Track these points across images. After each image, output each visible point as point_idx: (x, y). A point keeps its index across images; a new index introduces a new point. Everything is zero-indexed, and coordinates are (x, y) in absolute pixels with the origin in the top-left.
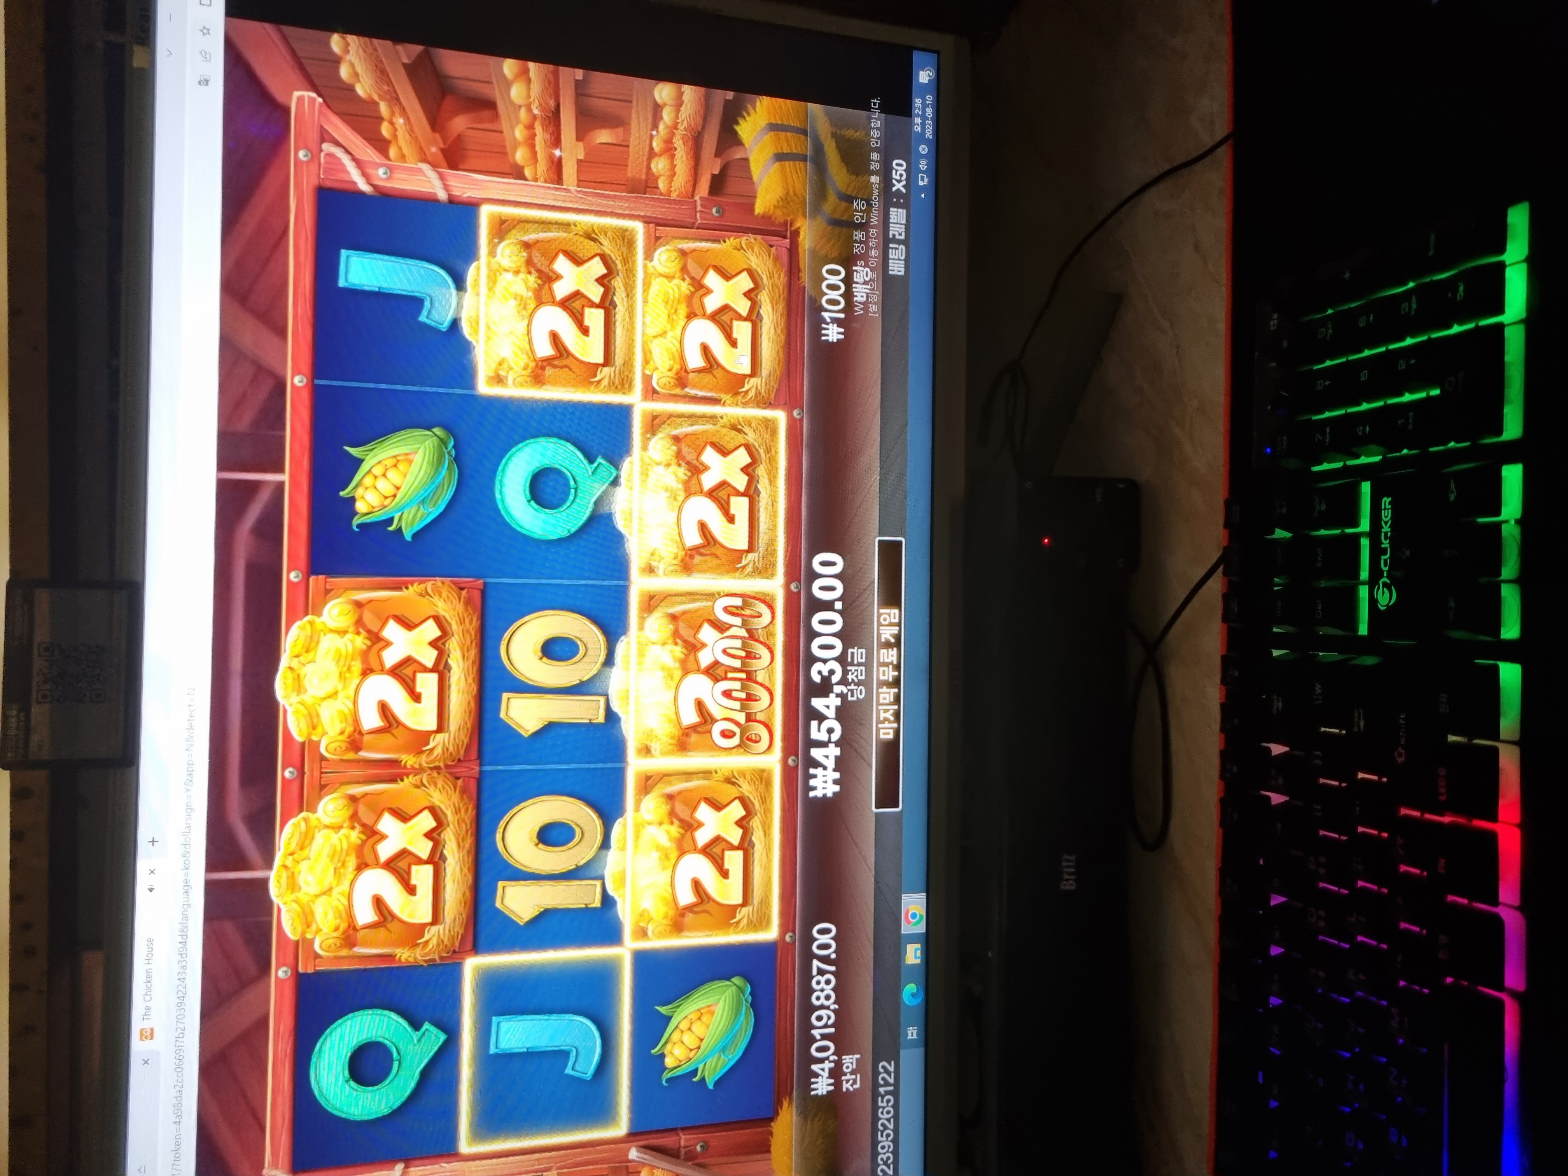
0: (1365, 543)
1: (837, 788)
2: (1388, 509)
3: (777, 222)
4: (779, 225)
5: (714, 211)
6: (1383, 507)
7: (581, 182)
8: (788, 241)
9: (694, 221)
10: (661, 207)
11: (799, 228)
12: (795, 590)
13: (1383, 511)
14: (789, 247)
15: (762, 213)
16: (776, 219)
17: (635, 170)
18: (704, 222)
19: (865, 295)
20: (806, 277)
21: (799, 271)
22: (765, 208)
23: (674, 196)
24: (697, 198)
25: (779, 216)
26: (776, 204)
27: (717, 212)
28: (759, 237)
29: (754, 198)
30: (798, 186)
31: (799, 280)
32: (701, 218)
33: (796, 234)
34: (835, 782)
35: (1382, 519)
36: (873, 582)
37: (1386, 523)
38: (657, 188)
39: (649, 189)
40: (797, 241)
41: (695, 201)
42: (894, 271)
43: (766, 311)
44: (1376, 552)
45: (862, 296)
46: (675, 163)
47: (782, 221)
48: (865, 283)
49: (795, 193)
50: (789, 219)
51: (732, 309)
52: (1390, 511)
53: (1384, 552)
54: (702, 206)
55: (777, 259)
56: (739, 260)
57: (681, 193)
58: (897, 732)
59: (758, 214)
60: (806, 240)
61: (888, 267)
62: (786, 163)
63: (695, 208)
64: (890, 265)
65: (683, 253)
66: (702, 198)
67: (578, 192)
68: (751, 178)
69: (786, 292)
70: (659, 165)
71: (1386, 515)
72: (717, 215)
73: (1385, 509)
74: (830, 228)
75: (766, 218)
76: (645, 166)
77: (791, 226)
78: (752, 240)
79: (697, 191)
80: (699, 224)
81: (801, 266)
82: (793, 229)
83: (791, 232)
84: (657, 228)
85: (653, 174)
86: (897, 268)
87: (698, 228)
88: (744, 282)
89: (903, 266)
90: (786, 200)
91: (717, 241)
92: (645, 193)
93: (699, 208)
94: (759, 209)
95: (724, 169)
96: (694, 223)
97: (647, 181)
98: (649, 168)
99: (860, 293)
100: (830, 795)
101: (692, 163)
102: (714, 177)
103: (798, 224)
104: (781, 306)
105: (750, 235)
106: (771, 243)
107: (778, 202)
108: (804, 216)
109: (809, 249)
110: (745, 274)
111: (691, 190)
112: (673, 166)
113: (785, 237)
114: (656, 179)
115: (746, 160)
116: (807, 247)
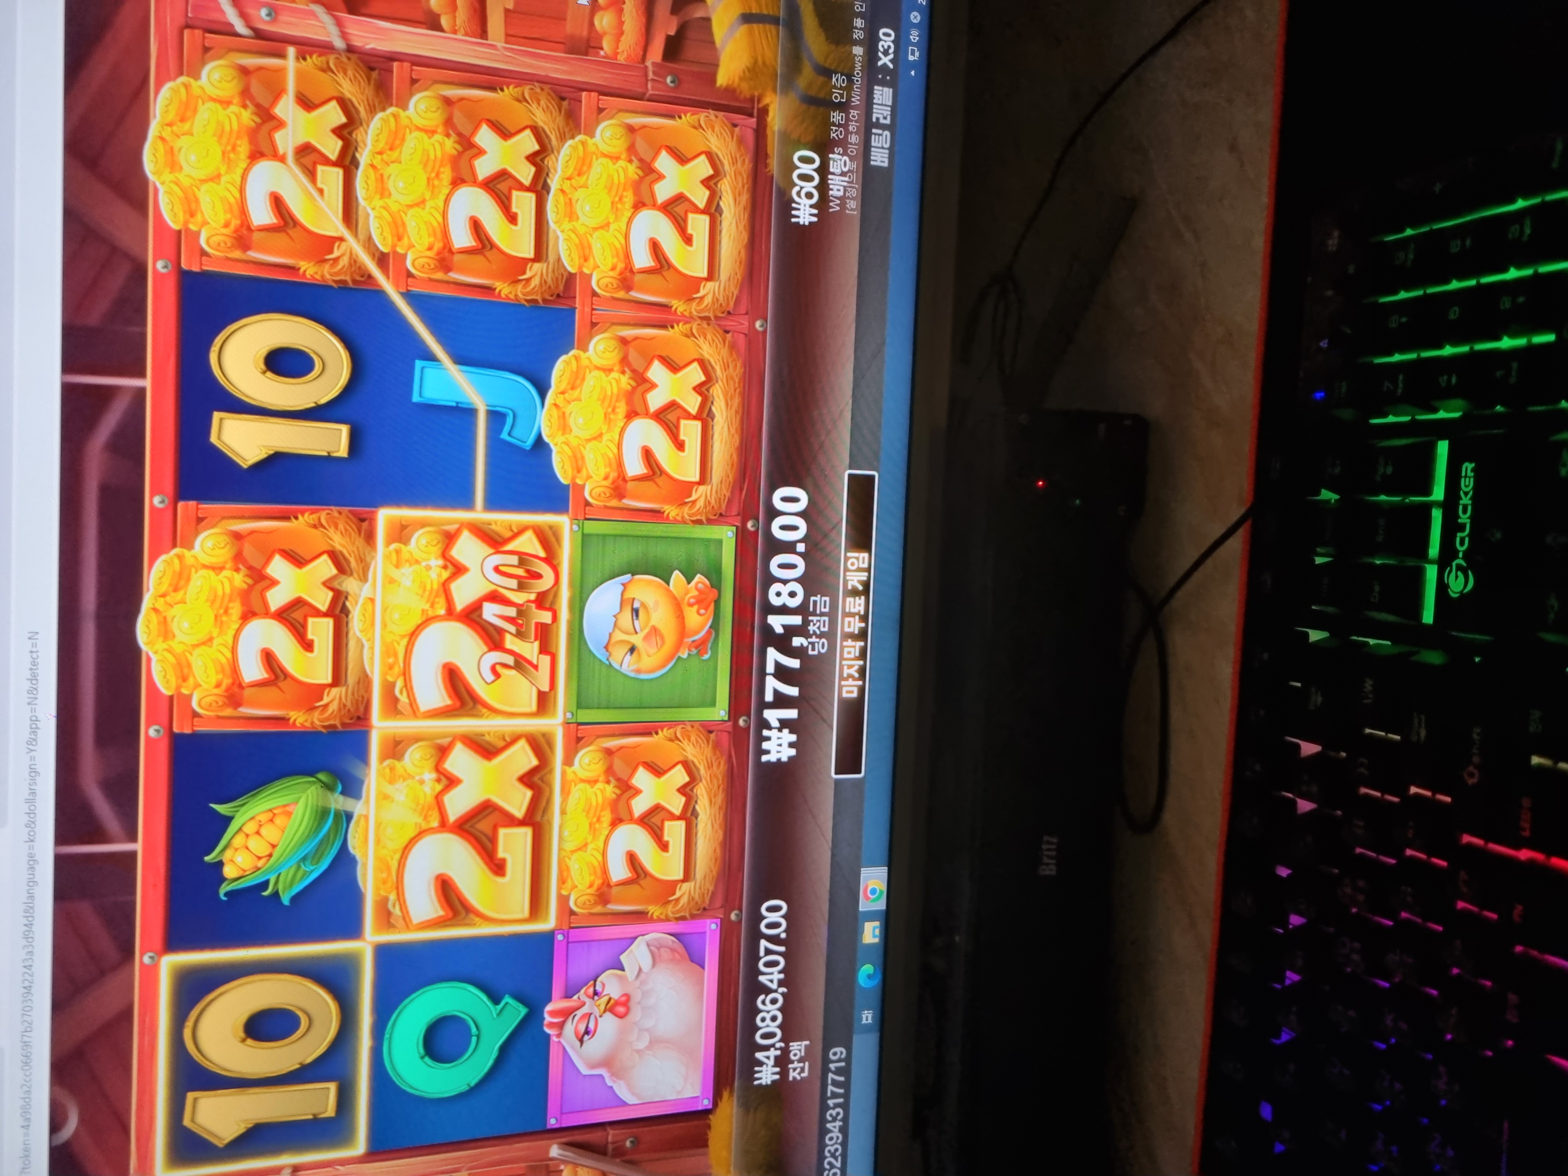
0: (1437, 515)
1: (793, 752)
2: (1470, 478)
3: (742, 97)
4: (745, 100)
5: (669, 79)
6: (1463, 474)
7: (509, 37)
8: (754, 120)
9: (644, 91)
10: (606, 72)
11: (768, 105)
12: (752, 529)
13: (1463, 480)
14: (755, 127)
15: (725, 85)
16: (741, 92)
17: (573, 27)
18: (656, 93)
19: (842, 189)
20: (774, 165)
21: (766, 156)
22: (729, 79)
23: (621, 59)
24: (649, 63)
25: (745, 89)
26: (742, 75)
27: (672, 82)
28: (721, 114)
29: (717, 66)
30: (769, 54)
31: (766, 167)
32: (652, 87)
33: (764, 112)
34: (791, 745)
35: (1459, 488)
36: (842, 520)
37: (1466, 494)
38: (602, 49)
39: (591, 50)
40: (766, 120)
41: (646, 67)
42: (876, 161)
43: (727, 204)
44: (1450, 527)
45: (839, 190)
46: (623, 20)
47: (748, 96)
48: (843, 174)
49: (764, 63)
50: (756, 94)
51: (687, 199)
52: (1472, 480)
53: (1462, 528)
54: (654, 73)
55: (741, 141)
56: (696, 140)
57: (628, 58)
58: (862, 690)
59: (721, 86)
60: (776, 120)
61: (870, 155)
62: (755, 26)
63: (646, 75)
64: (872, 153)
65: (631, 129)
66: (654, 64)
67: (506, 48)
68: (712, 42)
69: (750, 181)
70: (604, 21)
71: (1467, 484)
72: (672, 85)
73: (1466, 477)
74: (804, 107)
75: (729, 91)
76: (586, 22)
77: (759, 101)
78: (713, 117)
79: (648, 56)
80: (651, 95)
81: (769, 152)
82: (761, 105)
83: (758, 109)
84: (601, 97)
85: (596, 31)
86: (880, 158)
87: (649, 100)
88: (702, 168)
89: (887, 156)
90: (753, 71)
91: (670, 116)
92: (587, 55)
93: (651, 75)
94: (722, 79)
95: (682, 30)
96: (644, 94)
97: (588, 40)
98: (592, 24)
99: (837, 186)
100: (784, 759)
101: (644, 20)
102: (669, 39)
103: (766, 100)
104: (745, 198)
105: (710, 111)
106: (736, 122)
107: (744, 72)
108: (774, 90)
109: (779, 132)
110: (703, 157)
111: (641, 53)
112: (621, 23)
113: (751, 115)
114: (600, 37)
115: (708, 20)
116: (776, 128)
